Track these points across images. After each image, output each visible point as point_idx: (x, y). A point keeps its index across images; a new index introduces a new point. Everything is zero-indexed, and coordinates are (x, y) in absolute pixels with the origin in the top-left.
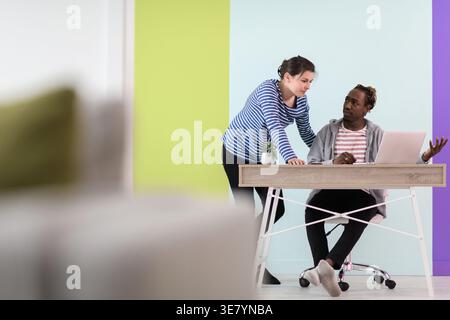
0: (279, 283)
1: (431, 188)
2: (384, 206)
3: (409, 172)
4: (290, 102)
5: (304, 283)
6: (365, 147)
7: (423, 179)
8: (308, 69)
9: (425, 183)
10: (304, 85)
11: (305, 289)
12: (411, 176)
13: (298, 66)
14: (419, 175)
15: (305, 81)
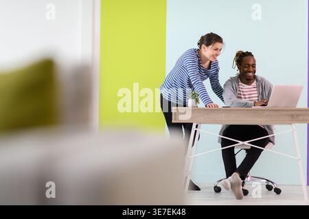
0: (199, 190)
1: (306, 125)
2: (274, 137)
3: (291, 113)
4: (206, 65)
5: (218, 190)
6: (257, 95)
7: (301, 118)
8: (218, 41)
9: (302, 121)
10: (216, 52)
11: (218, 194)
12: (292, 116)
13: (211, 39)
14: (298, 115)
15: (216, 49)
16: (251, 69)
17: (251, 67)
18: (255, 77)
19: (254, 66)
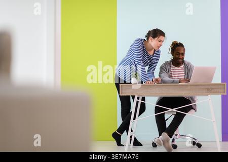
0: (142, 145)
2: (195, 105)
3: (207, 87)
5: (155, 145)
7: (214, 90)
8: (162, 35)
9: (216, 93)
11: (155, 148)
14: (213, 89)
15: (160, 41)
16: (181, 57)
17: (181, 55)
18: (183, 62)
19: (183, 54)
